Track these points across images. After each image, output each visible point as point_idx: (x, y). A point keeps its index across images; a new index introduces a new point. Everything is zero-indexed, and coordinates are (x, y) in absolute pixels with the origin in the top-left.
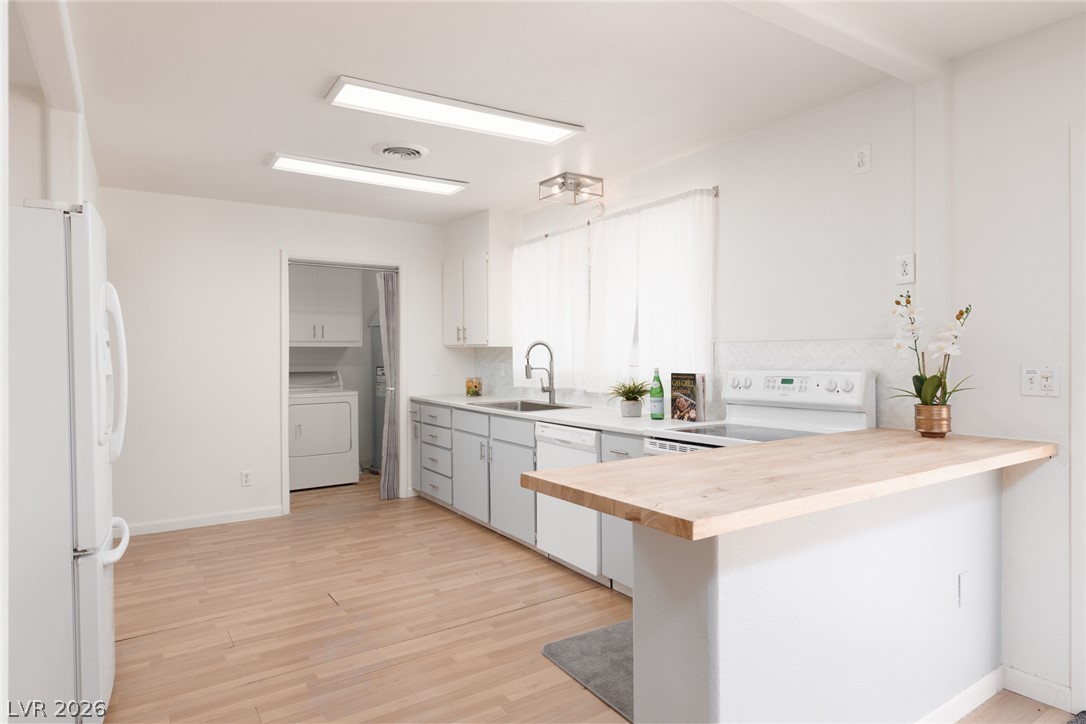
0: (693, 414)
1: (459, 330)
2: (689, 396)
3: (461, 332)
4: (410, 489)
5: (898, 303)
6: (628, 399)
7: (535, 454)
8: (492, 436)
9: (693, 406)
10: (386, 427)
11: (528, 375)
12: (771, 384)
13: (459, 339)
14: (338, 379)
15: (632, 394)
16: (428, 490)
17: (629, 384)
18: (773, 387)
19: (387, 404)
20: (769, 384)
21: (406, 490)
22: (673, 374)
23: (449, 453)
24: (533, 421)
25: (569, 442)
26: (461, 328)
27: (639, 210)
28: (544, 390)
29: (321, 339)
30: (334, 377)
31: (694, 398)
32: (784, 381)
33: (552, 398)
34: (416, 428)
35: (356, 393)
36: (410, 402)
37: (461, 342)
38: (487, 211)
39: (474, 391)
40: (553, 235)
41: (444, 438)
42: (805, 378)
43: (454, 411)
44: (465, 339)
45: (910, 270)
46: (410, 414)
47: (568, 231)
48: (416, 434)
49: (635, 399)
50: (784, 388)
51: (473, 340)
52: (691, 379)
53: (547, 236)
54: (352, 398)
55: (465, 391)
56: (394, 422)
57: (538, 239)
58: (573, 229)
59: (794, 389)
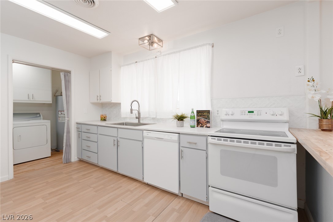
0: (208, 125)
1: (98, 96)
2: (206, 118)
3: (99, 97)
4: (76, 158)
5: (309, 81)
6: (179, 120)
7: (142, 144)
8: (119, 136)
9: (208, 122)
10: (65, 134)
11: (131, 113)
12: (243, 113)
13: (98, 100)
14: (40, 116)
15: (181, 118)
16: (85, 158)
17: (180, 114)
18: (245, 114)
19: (66, 125)
20: (242, 113)
21: (74, 158)
22: (197, 111)
23: (96, 144)
24: (142, 130)
25: (163, 139)
26: (99, 96)
27: (180, 52)
28: (136, 118)
29: (32, 99)
30: (38, 115)
31: (209, 119)
32: (249, 112)
33: (139, 121)
34: (79, 134)
35: (50, 121)
36: (76, 124)
37: (99, 101)
38: (111, 52)
39: (104, 119)
40: (139, 62)
41: (93, 137)
42: (259, 111)
43: (99, 127)
44: (100, 100)
45: (302, 71)
46: (76, 129)
47: (146, 60)
48: (79, 136)
49: (182, 120)
50: (250, 115)
51: (104, 100)
52: (207, 112)
53: (136, 62)
54: (48, 123)
55: (100, 119)
56: (69, 132)
57: (132, 63)
58: (149, 59)
59: (255, 115)
